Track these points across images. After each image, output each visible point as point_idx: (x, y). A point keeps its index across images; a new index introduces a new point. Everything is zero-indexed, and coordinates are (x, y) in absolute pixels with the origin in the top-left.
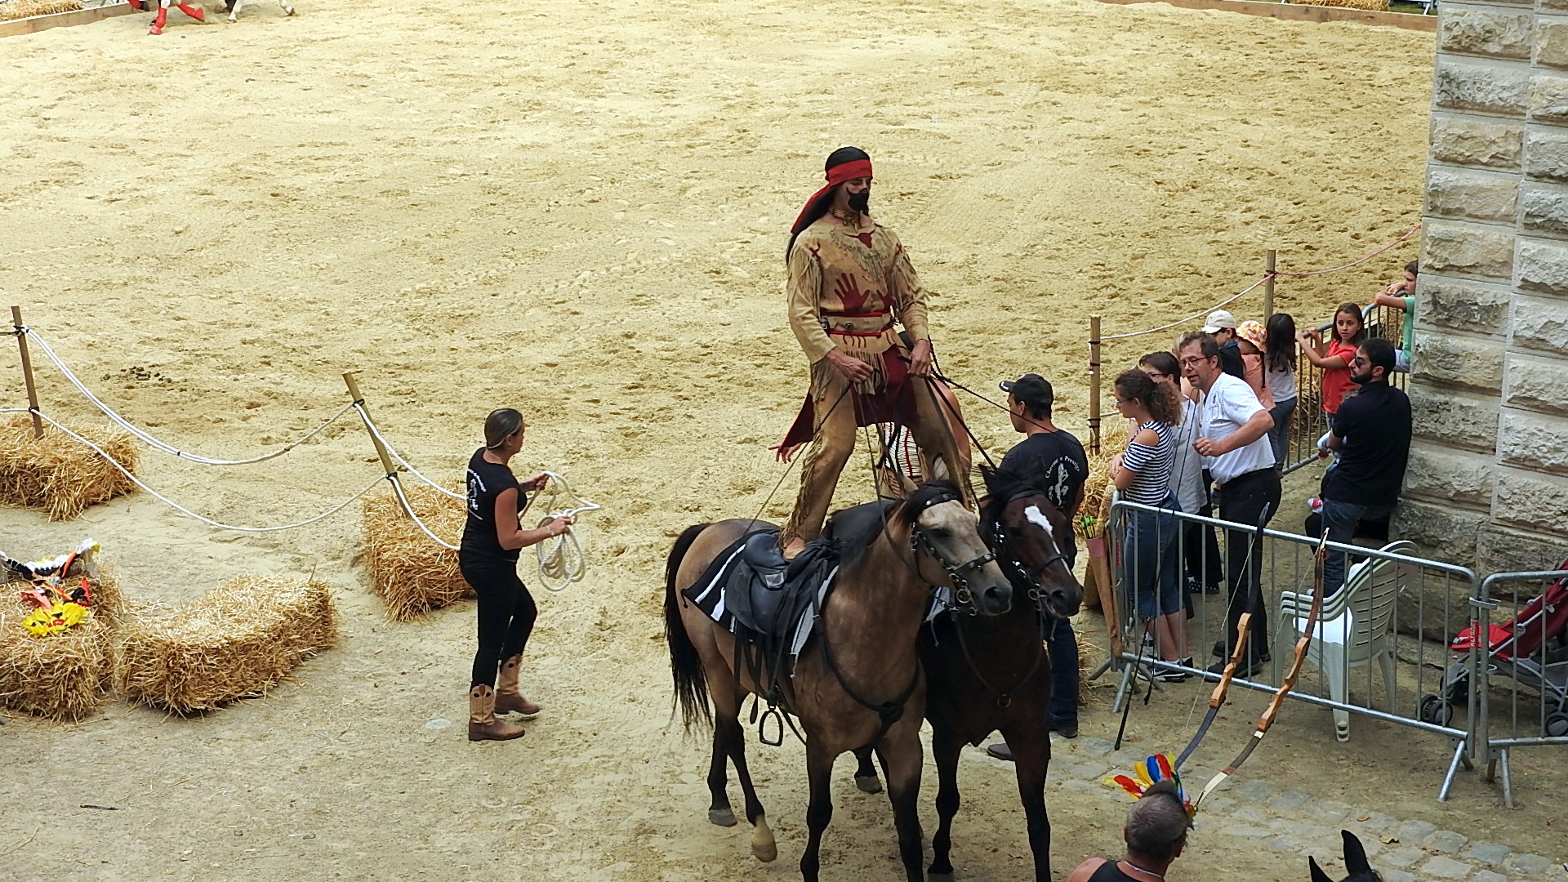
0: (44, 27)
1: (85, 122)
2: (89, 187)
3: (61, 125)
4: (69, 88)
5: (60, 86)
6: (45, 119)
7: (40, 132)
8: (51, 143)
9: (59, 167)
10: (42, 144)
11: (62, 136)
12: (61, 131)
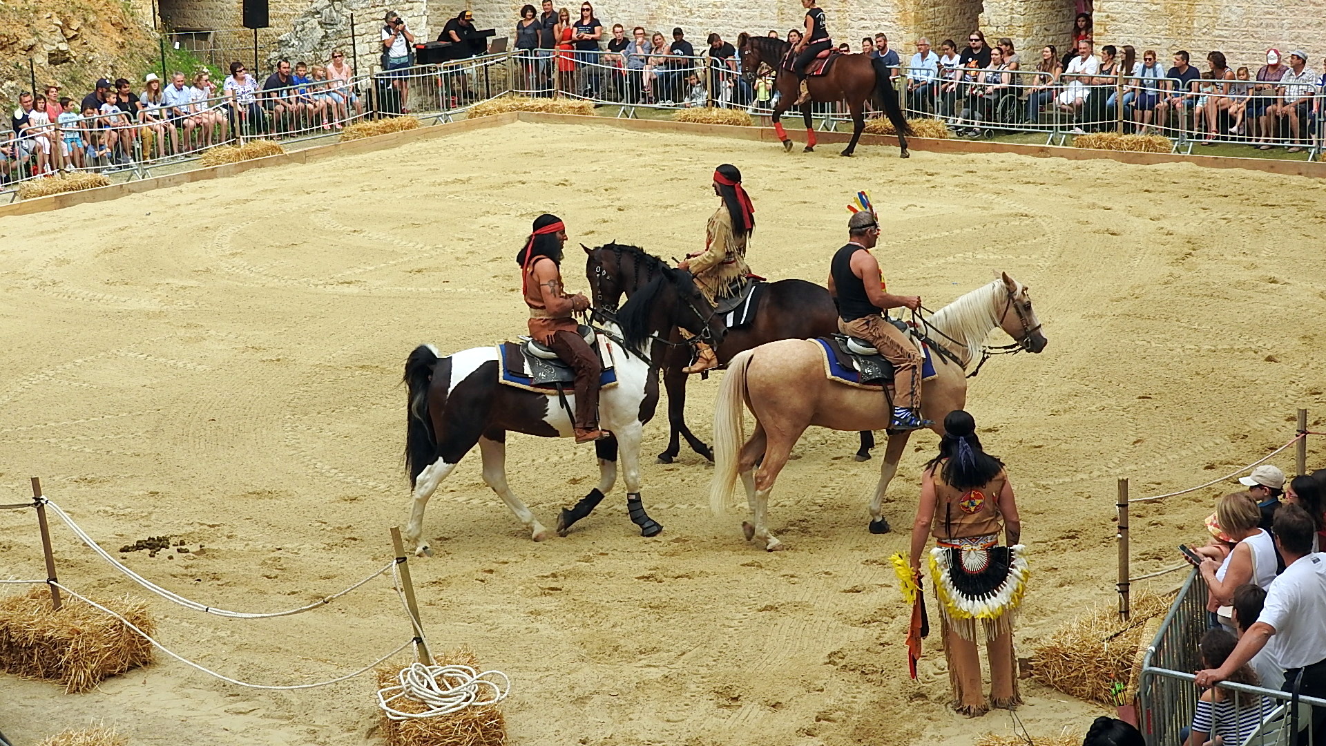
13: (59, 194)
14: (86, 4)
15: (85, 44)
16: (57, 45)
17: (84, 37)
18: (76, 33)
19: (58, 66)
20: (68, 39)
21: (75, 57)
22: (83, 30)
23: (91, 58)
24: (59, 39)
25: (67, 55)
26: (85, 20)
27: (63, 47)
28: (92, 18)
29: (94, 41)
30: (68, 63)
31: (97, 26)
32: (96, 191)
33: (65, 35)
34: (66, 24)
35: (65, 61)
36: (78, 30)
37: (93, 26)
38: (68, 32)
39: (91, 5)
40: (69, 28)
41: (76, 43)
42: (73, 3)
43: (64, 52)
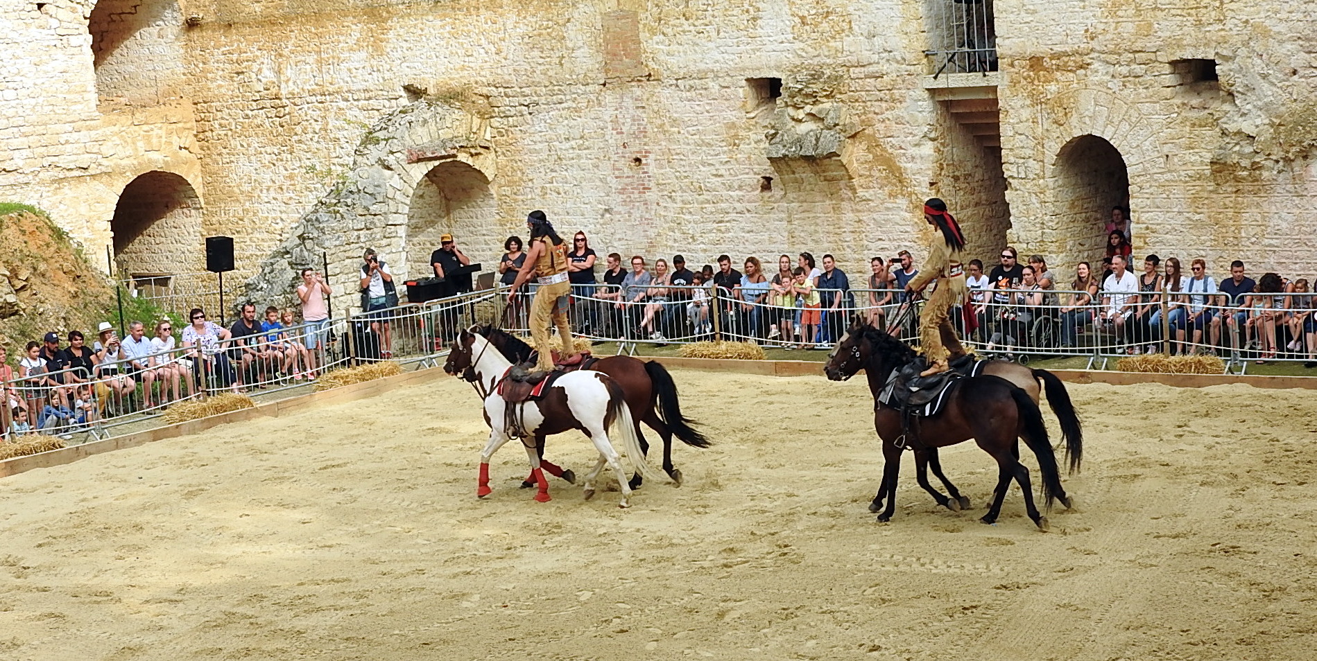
0: (22, 468)
1: (66, 570)
2: (72, 640)
3: (41, 574)
4: (49, 533)
5: (40, 531)
6: (25, 568)
7: (19, 582)
8: (30, 594)
9: (39, 620)
10: (21, 595)
11: (42, 586)
12: (40, 580)
13: (9, 459)
14: (35, 251)
15: (35, 294)
16: (4, 297)
17: (34, 287)
18: (24, 283)
19: (5, 320)
20: (16, 291)
21: (24, 310)
22: (33, 279)
23: (41, 310)
24: (8, 290)
25: (16, 308)
26: (35, 269)
27: (11, 299)
28: (42, 267)
29: (44, 291)
30: (17, 317)
31: (48, 275)
32: (49, 455)
33: (13, 286)
34: (14, 274)
35: (13, 314)
36: (26, 280)
37: (43, 275)
38: (16, 282)
39: (41, 252)
40: (17, 278)
41: (24, 294)
42: (21, 251)
43: (12, 305)
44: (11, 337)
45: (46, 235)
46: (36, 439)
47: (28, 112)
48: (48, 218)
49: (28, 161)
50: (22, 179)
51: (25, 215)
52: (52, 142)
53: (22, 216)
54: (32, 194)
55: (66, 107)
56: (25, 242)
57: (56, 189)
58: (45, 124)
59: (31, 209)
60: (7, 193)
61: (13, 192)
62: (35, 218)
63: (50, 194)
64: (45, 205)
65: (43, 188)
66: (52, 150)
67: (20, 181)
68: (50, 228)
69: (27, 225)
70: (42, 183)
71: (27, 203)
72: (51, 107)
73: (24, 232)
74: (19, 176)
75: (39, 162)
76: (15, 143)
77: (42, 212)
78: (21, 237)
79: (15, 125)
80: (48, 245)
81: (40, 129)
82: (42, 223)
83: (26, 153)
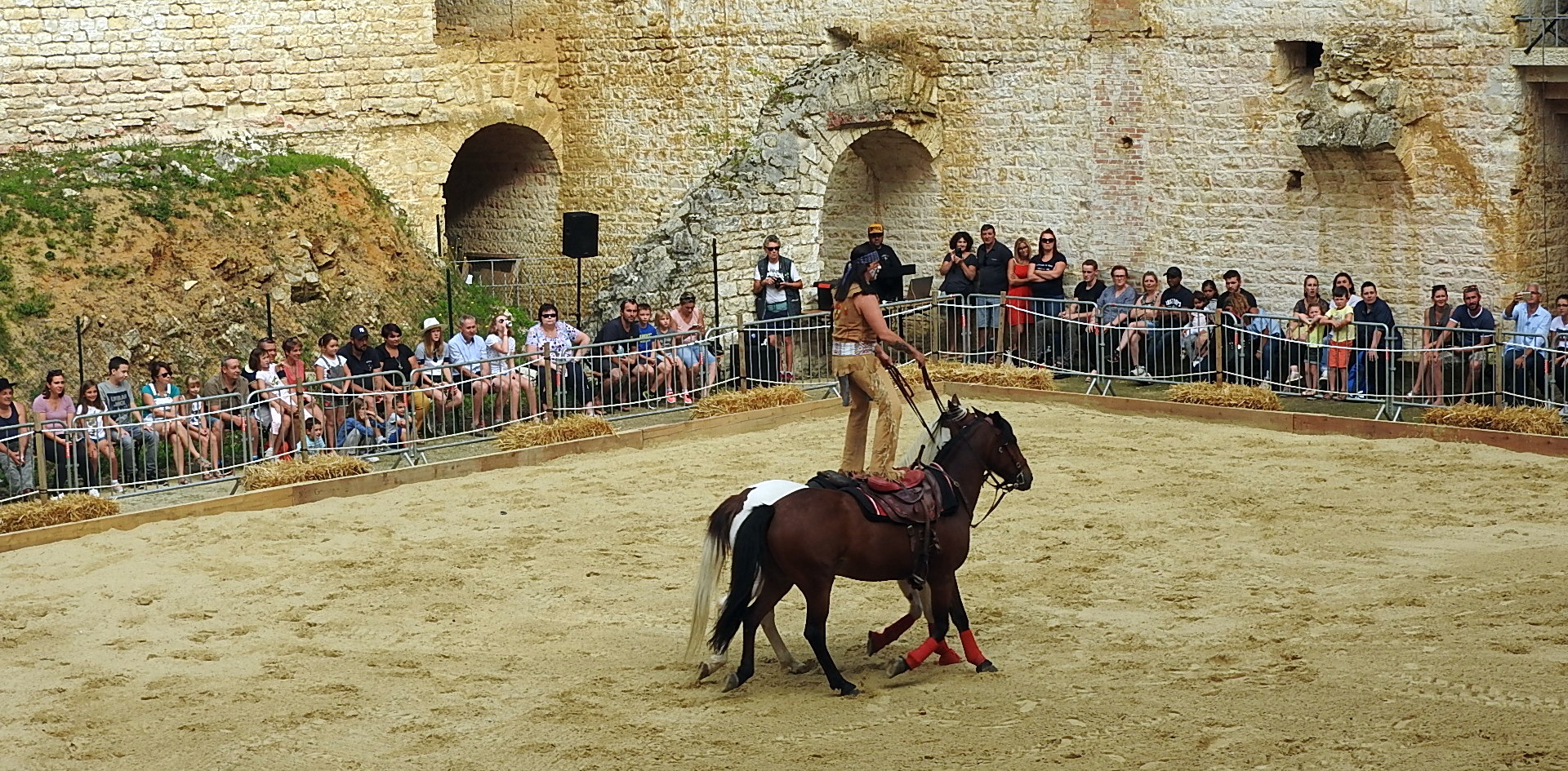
0: (314, 496)
1: (363, 630)
2: (365, 722)
3: (330, 634)
4: (343, 582)
5: (333, 579)
6: (310, 625)
7: (302, 642)
8: (315, 659)
9: (325, 692)
10: (303, 659)
11: (331, 648)
12: (330, 642)
13: (299, 484)
14: (346, 218)
15: (343, 274)
16: (304, 275)
17: (342, 264)
18: (330, 259)
19: (304, 305)
20: (318, 267)
21: (327, 293)
22: (341, 254)
23: (349, 294)
24: (307, 266)
25: (317, 290)
26: (344, 241)
27: (312, 278)
28: (353, 239)
29: (355, 270)
30: (319, 301)
31: (360, 249)
32: (350, 481)
33: (315, 262)
34: (318, 246)
35: (313, 298)
36: (333, 255)
37: (354, 250)
38: (319, 257)
39: (353, 220)
40: (321, 251)
41: (330, 273)
42: (328, 217)
43: (312, 286)
44: (310, 327)
45: (361, 199)
46: (332, 460)
47: (347, 39)
48: (364, 177)
49: (343, 102)
50: (334, 125)
51: (335, 171)
52: (374, 79)
53: (332, 172)
54: (346, 144)
55: (395, 35)
56: (334, 207)
57: (377, 140)
58: (368, 56)
59: (344, 164)
60: (315, 142)
61: (322, 141)
62: (348, 176)
63: (368, 146)
64: (362, 159)
65: (360, 138)
66: (374, 89)
67: (332, 127)
68: (366, 189)
69: (337, 184)
70: (359, 131)
71: (339, 155)
72: (376, 35)
73: (332, 194)
74: (331, 121)
75: (356, 104)
76: (329, 78)
77: (357, 169)
78: (329, 198)
79: (330, 55)
80: (362, 212)
81: (361, 62)
82: (357, 183)
83: (340, 92)
